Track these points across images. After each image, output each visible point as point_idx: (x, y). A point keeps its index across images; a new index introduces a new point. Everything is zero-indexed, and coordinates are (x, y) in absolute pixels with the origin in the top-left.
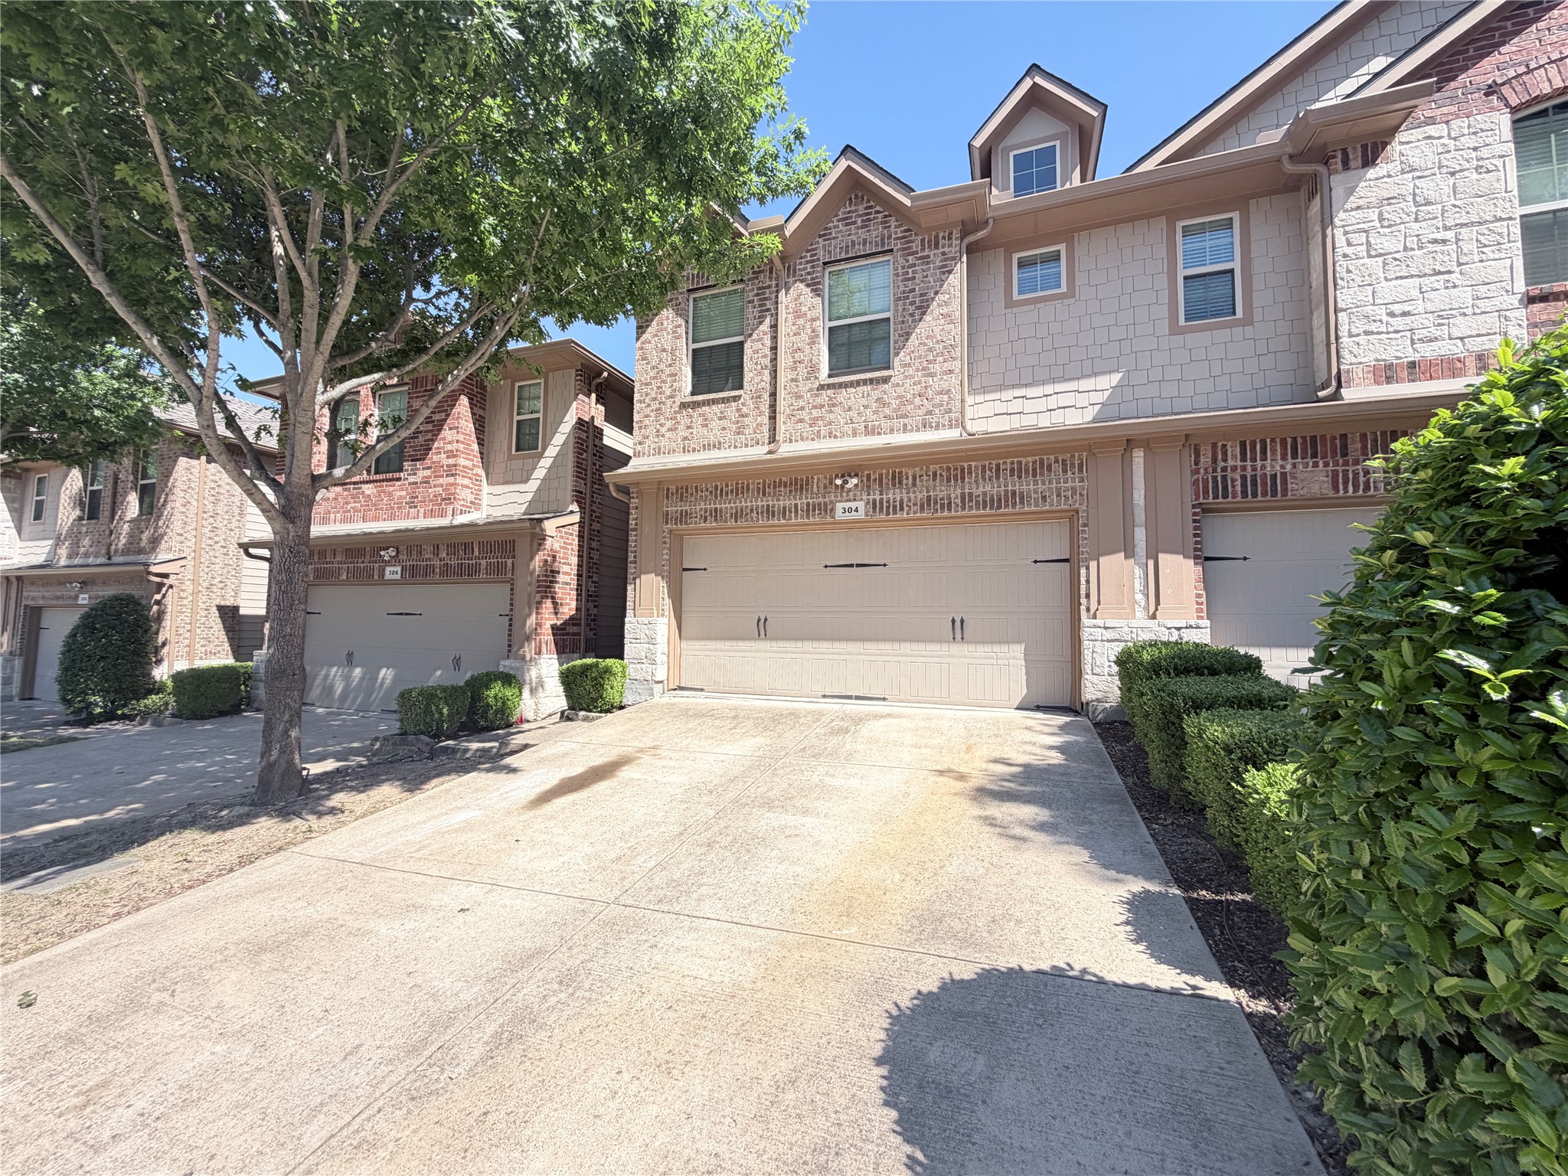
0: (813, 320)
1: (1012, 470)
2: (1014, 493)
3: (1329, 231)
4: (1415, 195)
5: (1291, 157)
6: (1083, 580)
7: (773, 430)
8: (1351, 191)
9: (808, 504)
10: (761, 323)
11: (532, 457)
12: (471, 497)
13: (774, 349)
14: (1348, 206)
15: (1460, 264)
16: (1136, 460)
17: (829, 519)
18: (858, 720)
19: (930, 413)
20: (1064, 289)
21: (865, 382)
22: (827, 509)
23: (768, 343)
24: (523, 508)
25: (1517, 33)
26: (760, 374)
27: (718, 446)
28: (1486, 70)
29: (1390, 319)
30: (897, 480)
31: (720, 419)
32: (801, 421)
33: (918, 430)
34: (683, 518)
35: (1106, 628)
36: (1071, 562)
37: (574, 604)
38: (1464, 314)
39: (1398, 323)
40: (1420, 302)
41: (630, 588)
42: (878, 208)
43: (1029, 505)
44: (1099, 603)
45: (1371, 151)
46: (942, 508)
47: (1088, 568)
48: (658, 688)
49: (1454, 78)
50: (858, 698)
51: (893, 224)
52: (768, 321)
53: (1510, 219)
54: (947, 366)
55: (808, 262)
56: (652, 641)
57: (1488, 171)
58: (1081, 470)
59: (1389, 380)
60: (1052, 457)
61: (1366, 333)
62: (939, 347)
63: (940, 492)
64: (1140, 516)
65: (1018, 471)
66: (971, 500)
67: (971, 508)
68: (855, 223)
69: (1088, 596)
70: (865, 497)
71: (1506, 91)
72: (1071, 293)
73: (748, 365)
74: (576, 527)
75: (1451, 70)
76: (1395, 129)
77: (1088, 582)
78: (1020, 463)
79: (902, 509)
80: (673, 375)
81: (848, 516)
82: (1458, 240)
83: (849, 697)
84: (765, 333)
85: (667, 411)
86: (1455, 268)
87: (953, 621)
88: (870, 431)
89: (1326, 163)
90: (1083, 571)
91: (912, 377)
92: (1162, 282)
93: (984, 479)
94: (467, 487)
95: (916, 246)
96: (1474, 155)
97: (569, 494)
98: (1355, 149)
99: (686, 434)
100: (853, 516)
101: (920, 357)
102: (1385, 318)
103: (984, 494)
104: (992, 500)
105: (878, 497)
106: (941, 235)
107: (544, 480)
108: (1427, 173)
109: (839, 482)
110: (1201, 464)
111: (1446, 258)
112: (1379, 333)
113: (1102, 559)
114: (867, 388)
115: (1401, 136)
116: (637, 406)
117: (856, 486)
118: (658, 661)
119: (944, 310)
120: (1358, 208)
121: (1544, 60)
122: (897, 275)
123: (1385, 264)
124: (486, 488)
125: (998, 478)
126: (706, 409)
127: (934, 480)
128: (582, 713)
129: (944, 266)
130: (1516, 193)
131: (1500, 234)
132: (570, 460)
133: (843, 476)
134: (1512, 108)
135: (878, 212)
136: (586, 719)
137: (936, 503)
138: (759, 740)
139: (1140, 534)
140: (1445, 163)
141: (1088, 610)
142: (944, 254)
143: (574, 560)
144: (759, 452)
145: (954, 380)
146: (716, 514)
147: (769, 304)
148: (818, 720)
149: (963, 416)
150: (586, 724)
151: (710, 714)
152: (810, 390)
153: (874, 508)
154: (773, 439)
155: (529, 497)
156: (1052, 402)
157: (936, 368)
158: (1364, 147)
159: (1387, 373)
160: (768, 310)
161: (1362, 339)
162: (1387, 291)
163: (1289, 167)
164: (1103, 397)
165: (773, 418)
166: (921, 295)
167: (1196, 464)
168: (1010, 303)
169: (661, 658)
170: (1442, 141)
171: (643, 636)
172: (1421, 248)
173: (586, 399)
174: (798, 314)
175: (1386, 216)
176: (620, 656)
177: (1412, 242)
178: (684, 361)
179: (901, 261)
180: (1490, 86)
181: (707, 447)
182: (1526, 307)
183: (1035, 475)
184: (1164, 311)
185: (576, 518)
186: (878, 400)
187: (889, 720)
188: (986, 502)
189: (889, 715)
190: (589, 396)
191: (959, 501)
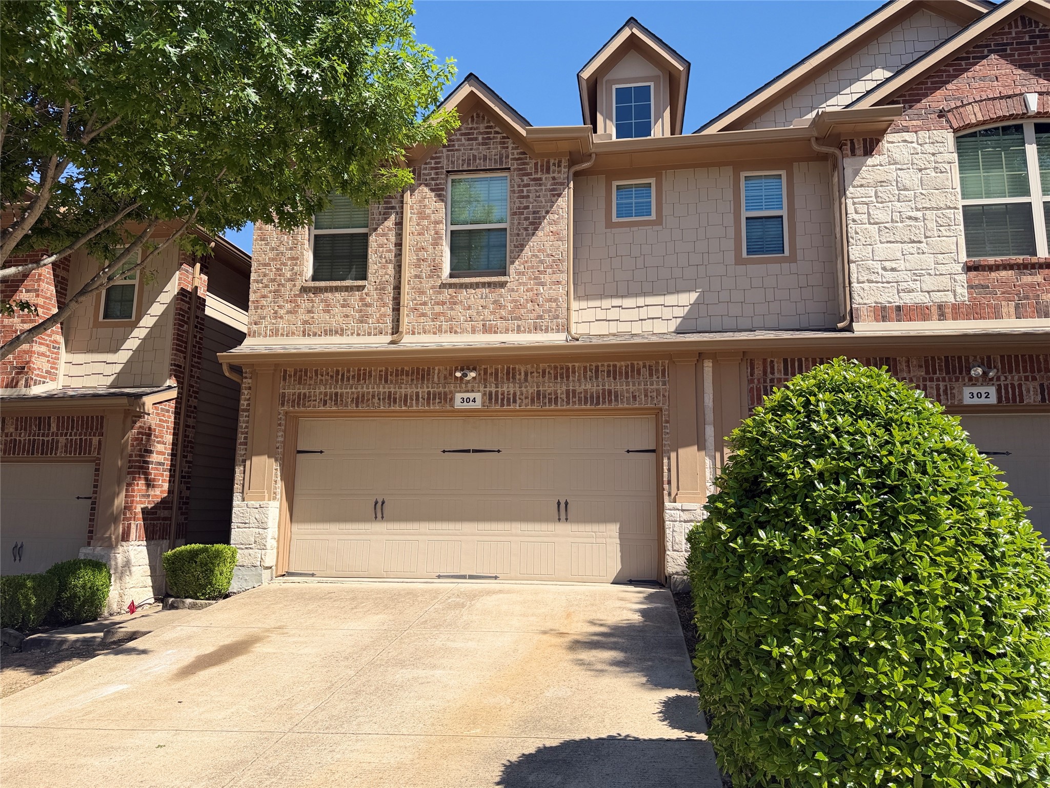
0: (437, 222)
1: (609, 372)
2: (610, 392)
3: (843, 199)
4: (897, 182)
5: (817, 139)
6: (665, 468)
7: (397, 321)
8: (856, 172)
9: (429, 393)
10: (386, 219)
11: (124, 325)
12: (46, 367)
13: (399, 245)
14: (855, 183)
15: (926, 237)
16: (706, 369)
17: (449, 408)
18: (473, 596)
19: (540, 317)
20: (653, 217)
21: (484, 285)
22: (447, 398)
23: (393, 239)
24: (109, 380)
25: (956, 77)
26: (384, 267)
27: (341, 332)
28: (938, 99)
29: (884, 273)
30: (511, 375)
31: (343, 306)
32: (423, 315)
33: (530, 332)
34: (301, 399)
35: (683, 510)
36: (657, 452)
37: (166, 486)
38: (930, 274)
39: (889, 276)
40: (902, 262)
41: (238, 470)
42: (497, 129)
43: (622, 402)
44: (678, 489)
45: (870, 145)
46: (550, 402)
47: (669, 459)
48: (266, 574)
49: (919, 101)
50: (471, 577)
51: (511, 145)
52: (393, 216)
53: (955, 208)
54: (555, 277)
55: (432, 168)
56: (262, 525)
57: (941, 172)
58: (663, 375)
59: (884, 319)
60: (641, 363)
61: (870, 281)
62: (549, 260)
63: (548, 387)
64: (709, 416)
65: (613, 373)
66: (574, 396)
67: (574, 403)
68: (476, 139)
69: (669, 482)
70: (482, 389)
71: (950, 115)
72: (659, 221)
73: (372, 258)
74: (173, 404)
75: (918, 95)
76: (883, 132)
77: (669, 470)
78: (615, 366)
79: (515, 401)
80: (293, 258)
81: (466, 406)
82: (924, 219)
83: (464, 577)
84: (390, 230)
85: (286, 292)
86: (924, 240)
87: (559, 503)
88: (487, 329)
89: (840, 149)
90: (665, 461)
91: (525, 284)
92: (730, 219)
93: (585, 378)
94: (43, 355)
95: (530, 168)
96: (932, 159)
97: (167, 366)
98: (858, 140)
99: (306, 317)
100: (471, 405)
101: (532, 267)
102: (880, 271)
103: (586, 391)
104: (592, 397)
105: (493, 390)
106: (552, 161)
107: (137, 352)
108: (905, 167)
109: (458, 374)
110: (755, 376)
111: (917, 232)
112: (877, 282)
113: (681, 451)
114: (485, 291)
115: (888, 137)
116: (253, 286)
117: (474, 378)
118: (268, 547)
119: (554, 228)
120: (862, 186)
121: (971, 100)
122: (513, 192)
123: (880, 230)
124: (64, 356)
125: (597, 378)
126: (329, 295)
127: (543, 377)
128: (189, 601)
129: (553, 190)
130: (959, 190)
131: (949, 218)
132: (169, 332)
133: (462, 369)
134: (954, 129)
135: (497, 133)
136: (193, 607)
137: (544, 397)
138: (381, 617)
139: (710, 431)
140: (915, 161)
141: (670, 494)
142: (554, 178)
143: (169, 438)
144: (379, 342)
145: (562, 291)
146: (336, 398)
147: (394, 203)
148: (435, 598)
149: (568, 319)
150: (194, 612)
151: (328, 596)
152: (433, 287)
153: (490, 399)
154: (396, 330)
155: (118, 368)
156: (643, 313)
157: (546, 278)
158: (865, 140)
159: (882, 313)
160: (393, 208)
161: (866, 285)
162: (882, 250)
163: (816, 147)
164: (681, 312)
165: (397, 309)
166: (534, 213)
167: (752, 375)
168: (609, 224)
169: (271, 543)
170: (913, 145)
171: (253, 520)
172: (902, 222)
173: (190, 269)
174: (422, 215)
175: (880, 194)
176: (227, 541)
177: (896, 216)
178: (306, 246)
179: (517, 179)
180: (941, 111)
181: (326, 333)
182: (966, 274)
183: (627, 377)
184: (731, 244)
185: (173, 394)
186: (495, 302)
187: (501, 596)
188: (587, 398)
189: (500, 591)
190: (193, 266)
191: (564, 396)
